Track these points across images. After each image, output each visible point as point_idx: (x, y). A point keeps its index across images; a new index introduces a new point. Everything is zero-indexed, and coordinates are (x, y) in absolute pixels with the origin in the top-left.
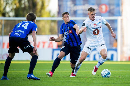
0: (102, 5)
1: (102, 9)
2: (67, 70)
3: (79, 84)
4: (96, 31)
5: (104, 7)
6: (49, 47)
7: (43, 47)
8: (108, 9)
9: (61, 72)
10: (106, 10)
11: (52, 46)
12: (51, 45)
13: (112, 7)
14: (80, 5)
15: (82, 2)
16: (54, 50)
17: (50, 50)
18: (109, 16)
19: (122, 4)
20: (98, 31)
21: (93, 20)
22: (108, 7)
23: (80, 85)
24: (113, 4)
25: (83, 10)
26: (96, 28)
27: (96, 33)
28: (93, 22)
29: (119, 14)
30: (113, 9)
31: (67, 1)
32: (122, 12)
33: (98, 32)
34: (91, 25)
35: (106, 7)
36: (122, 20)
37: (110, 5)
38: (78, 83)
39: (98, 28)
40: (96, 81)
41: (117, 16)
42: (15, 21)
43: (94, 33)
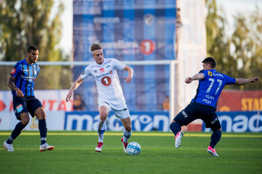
0: (146, 41)
1: (145, 47)
2: (88, 146)
3: (108, 169)
4: (106, 80)
5: (147, 45)
6: (59, 108)
7: (51, 108)
8: (154, 48)
9: (79, 149)
10: (151, 50)
11: (65, 108)
12: (63, 106)
13: (160, 45)
14: (110, 41)
15: (113, 37)
16: (67, 114)
17: (62, 114)
18: (157, 59)
19: (177, 40)
20: (109, 79)
21: (100, 64)
22: (154, 43)
23: (110, 170)
24: (162, 40)
25: (114, 49)
26: (103, 75)
27: (107, 83)
28: (100, 65)
29: (173, 55)
30: (163, 48)
31: (88, 35)
32: (177, 53)
33: (108, 81)
34: (95, 71)
35: (151, 45)
36: (176, 66)
37: (157, 40)
38: (107, 167)
39: (106, 74)
40: (135, 164)
41: (169, 59)
42: (5, 66)
43: (104, 83)
